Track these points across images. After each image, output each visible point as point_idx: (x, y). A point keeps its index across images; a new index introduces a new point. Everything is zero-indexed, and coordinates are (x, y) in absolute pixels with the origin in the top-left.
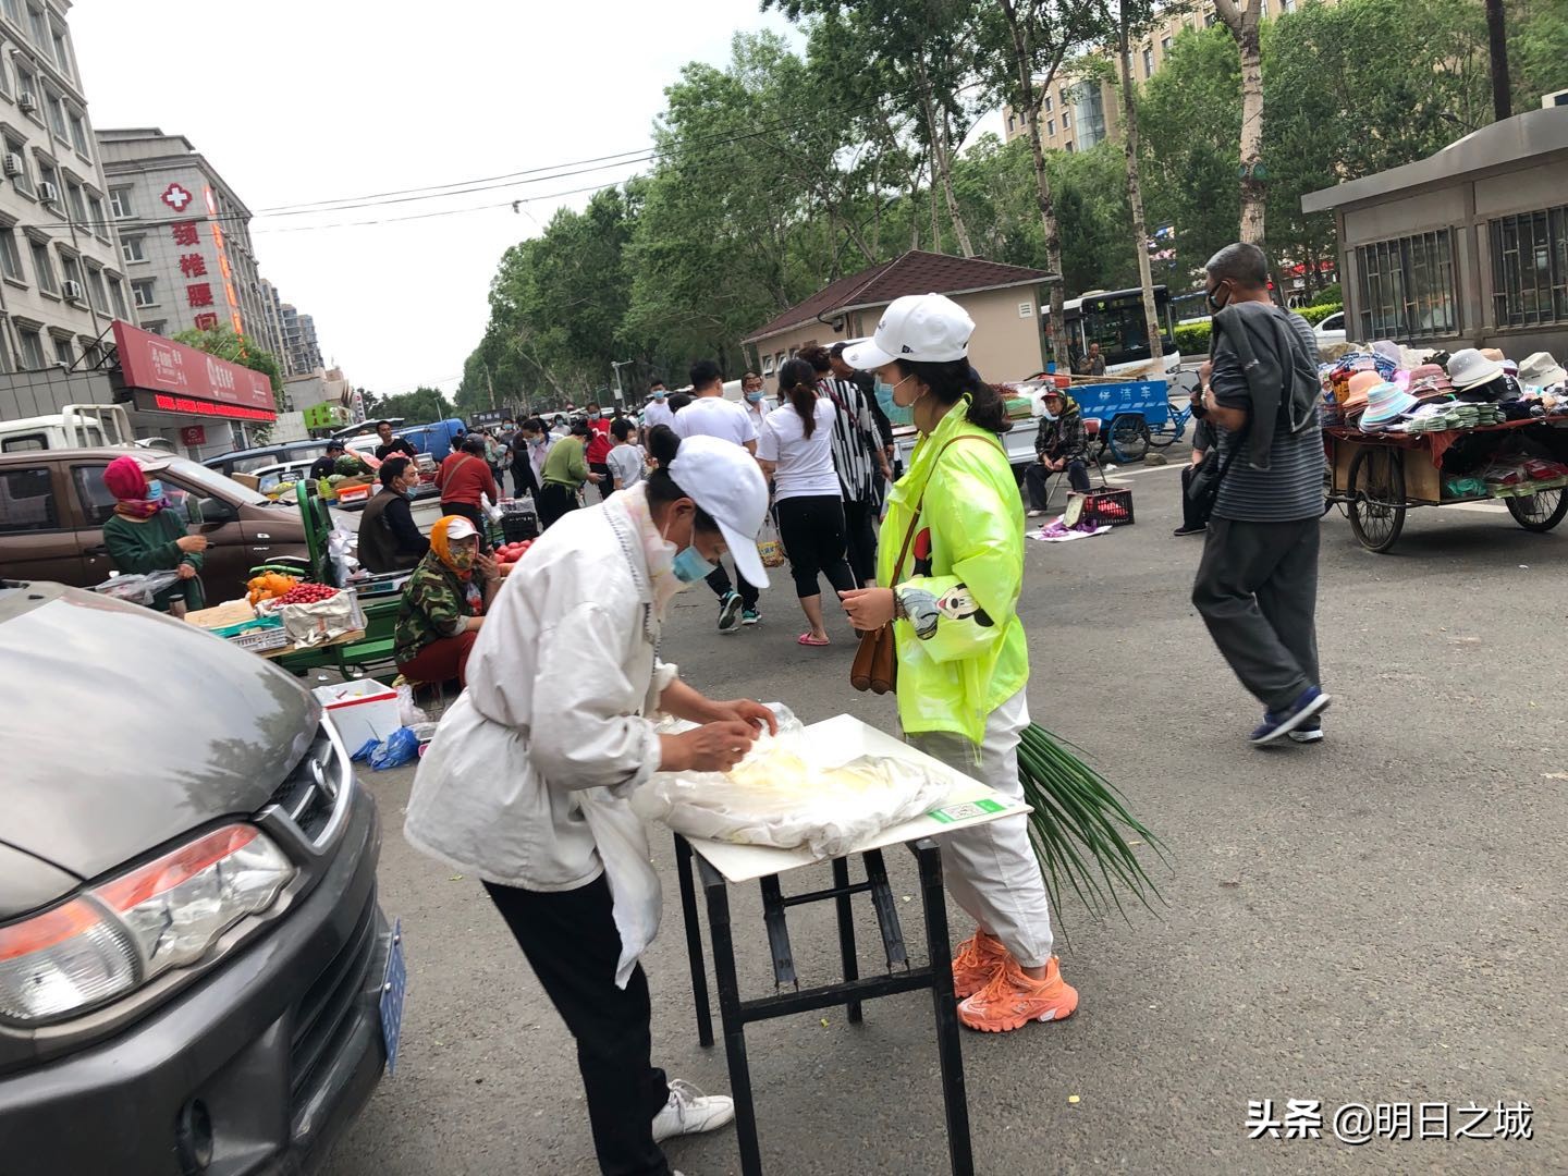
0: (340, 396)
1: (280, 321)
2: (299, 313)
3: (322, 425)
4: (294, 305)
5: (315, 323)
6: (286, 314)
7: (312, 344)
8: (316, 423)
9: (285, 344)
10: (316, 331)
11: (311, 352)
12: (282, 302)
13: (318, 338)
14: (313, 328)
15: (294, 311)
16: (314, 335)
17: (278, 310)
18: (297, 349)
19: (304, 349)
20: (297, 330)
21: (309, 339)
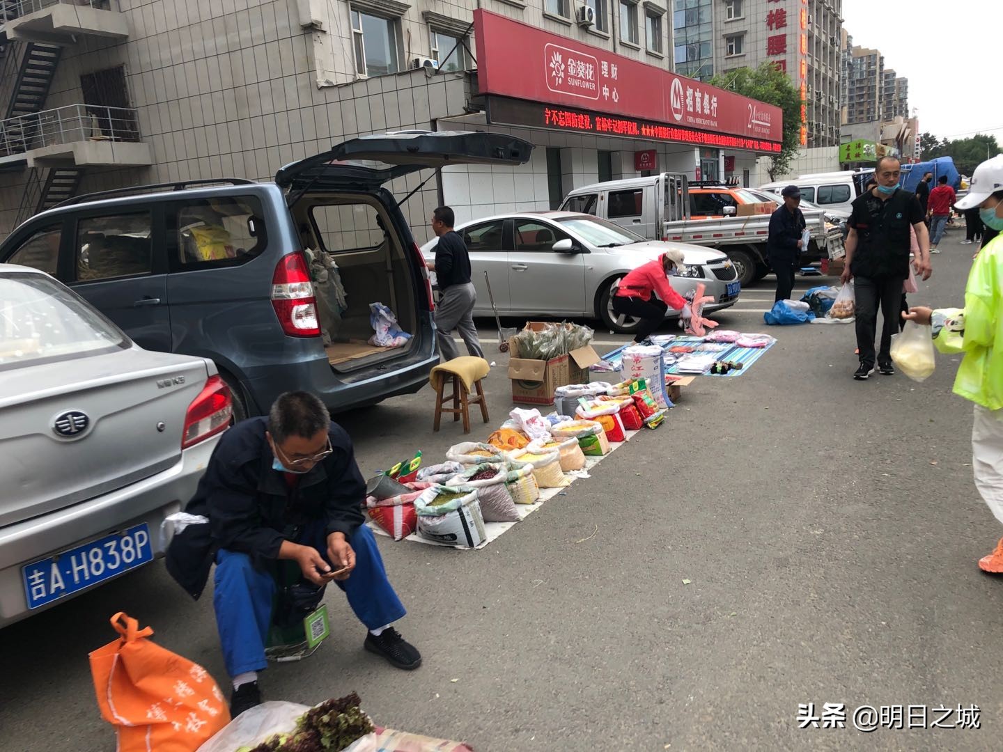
0: (895, 137)
1: (881, 83)
2: (898, 76)
3: (853, 159)
4: (895, 70)
5: (909, 84)
6: (887, 76)
7: (903, 100)
8: (848, 157)
9: (880, 99)
10: (909, 90)
11: (901, 106)
12: (886, 68)
13: (908, 95)
14: (906, 87)
15: (894, 74)
16: (906, 93)
17: (881, 73)
18: (890, 102)
19: (897, 103)
20: (893, 88)
21: (902, 96)
